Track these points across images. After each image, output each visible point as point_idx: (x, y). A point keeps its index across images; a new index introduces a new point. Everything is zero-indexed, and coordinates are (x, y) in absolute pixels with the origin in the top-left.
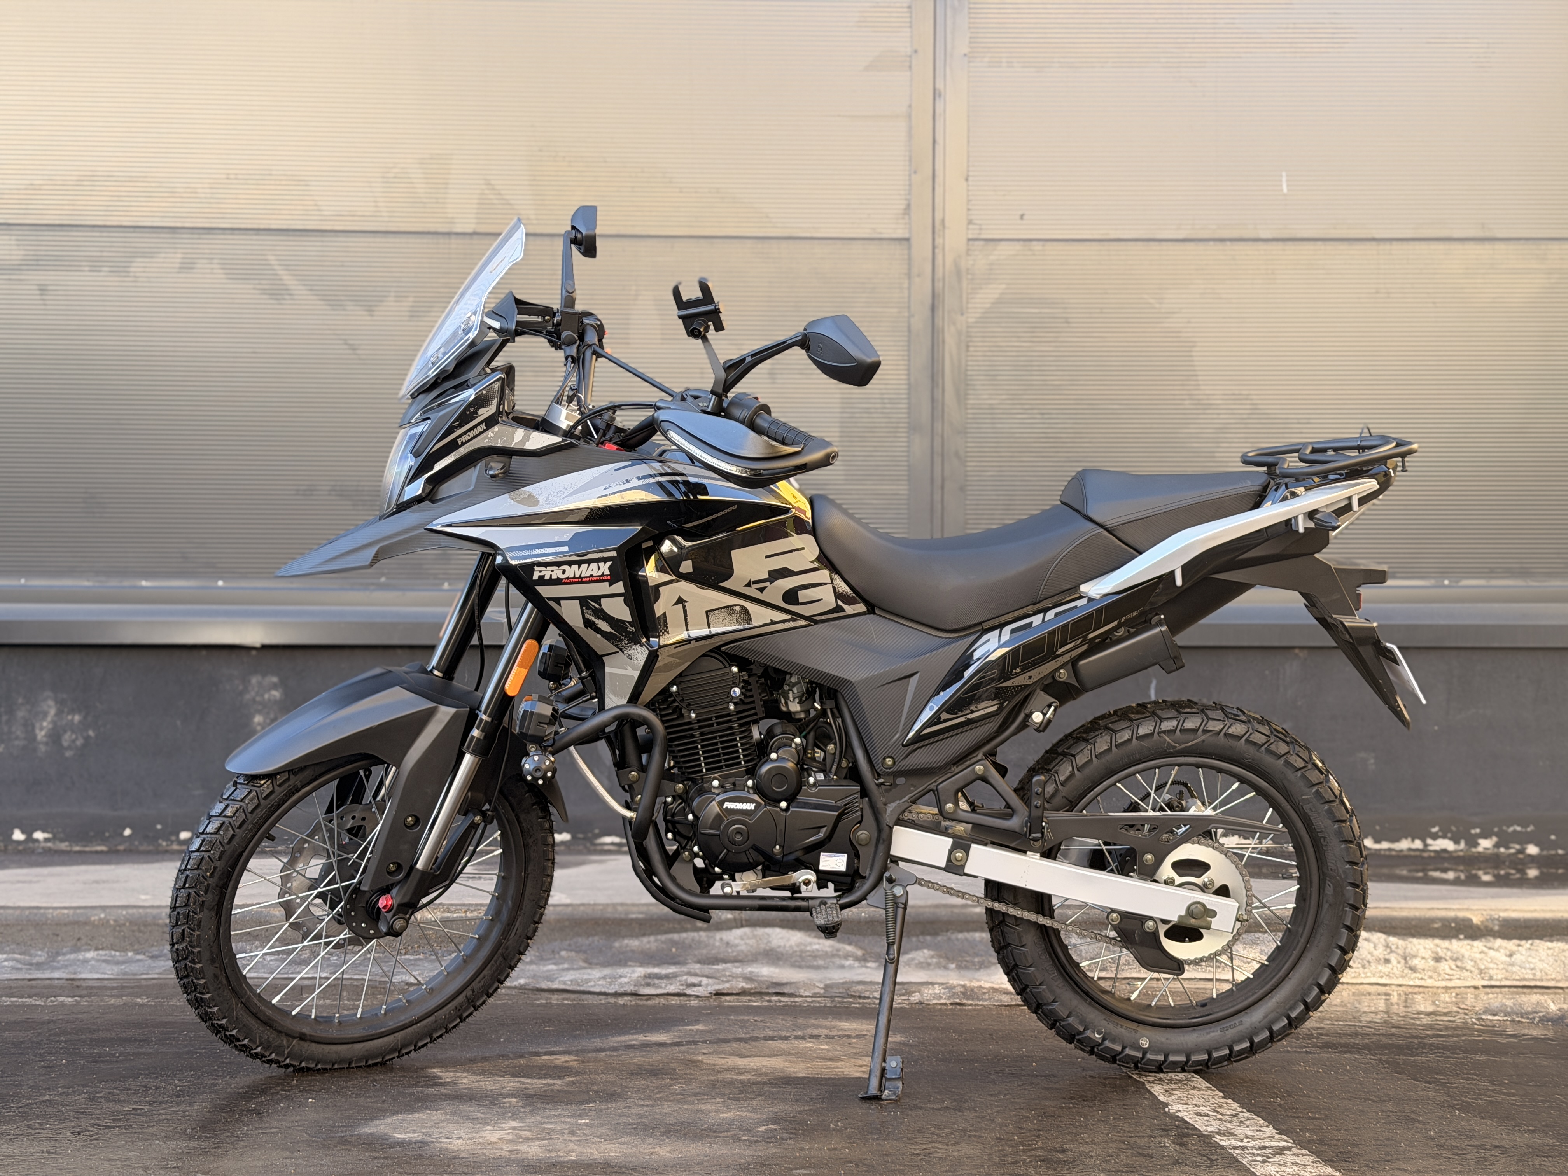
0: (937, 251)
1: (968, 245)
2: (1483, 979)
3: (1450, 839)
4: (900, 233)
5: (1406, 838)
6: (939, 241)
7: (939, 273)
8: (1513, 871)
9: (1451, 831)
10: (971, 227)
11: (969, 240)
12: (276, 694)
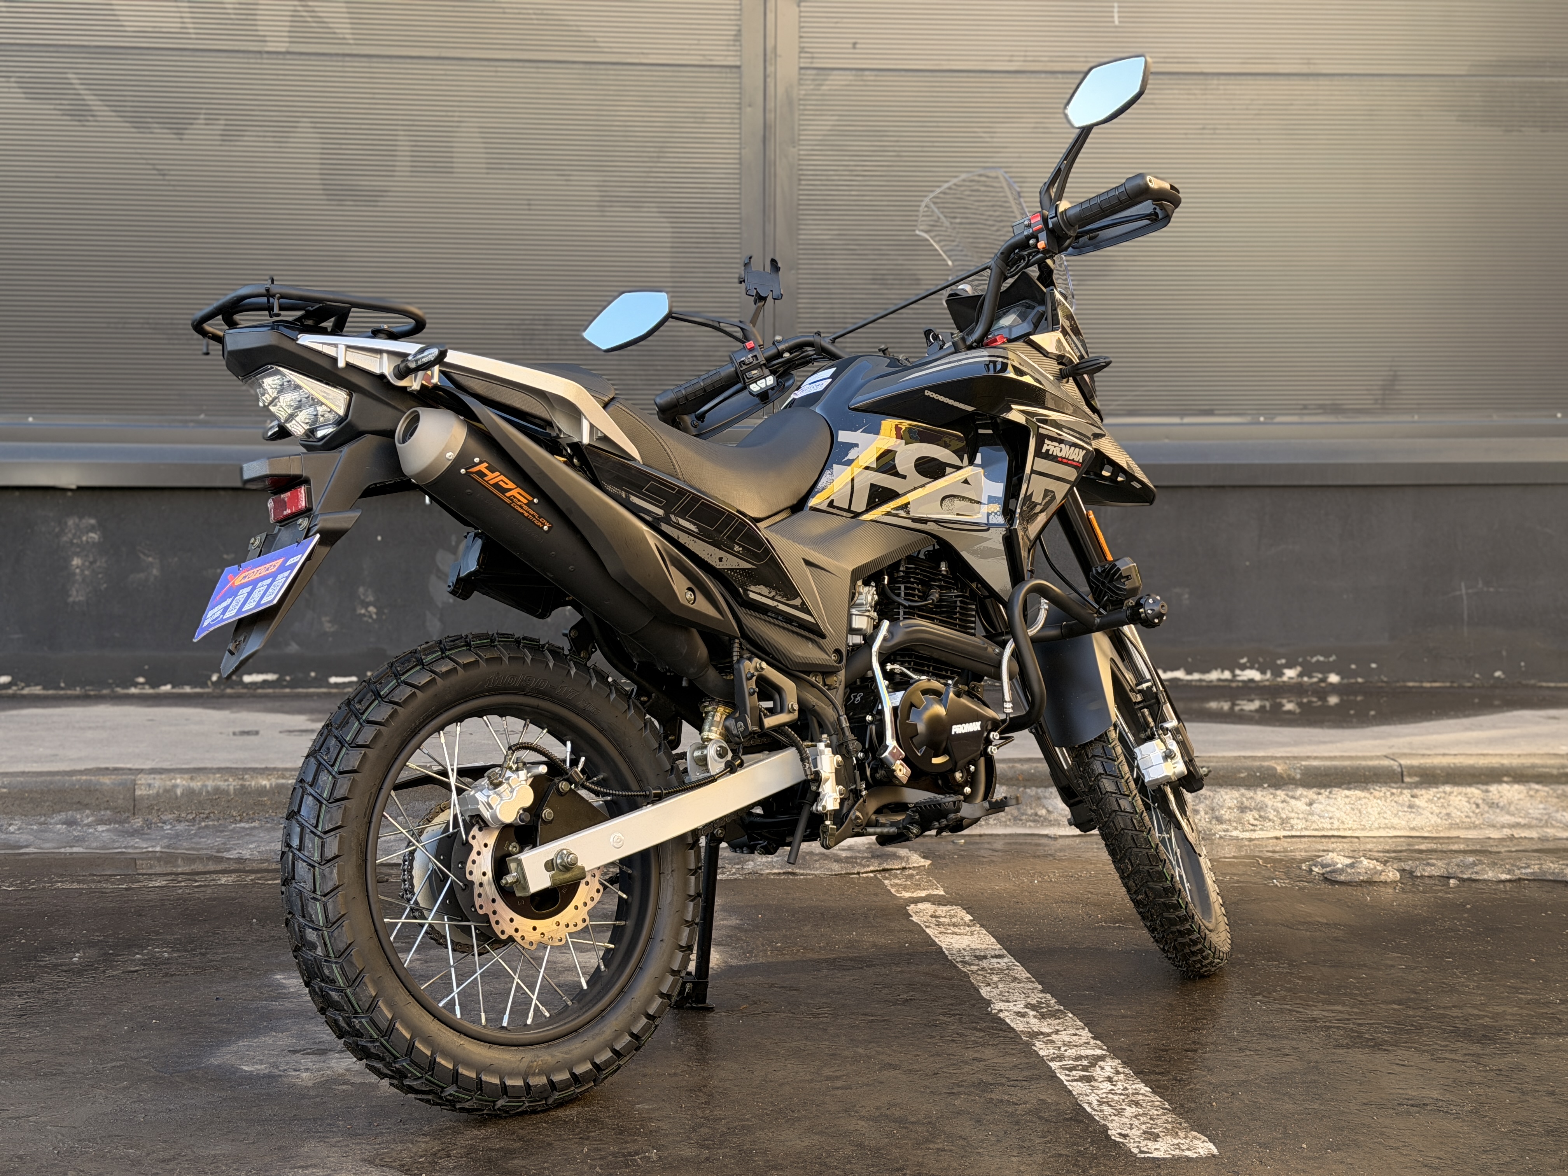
0: (768, 80)
1: (800, 74)
2: (1284, 830)
3: (1258, 669)
4: (731, 61)
5: (1216, 669)
6: (770, 69)
7: (771, 105)
8: (1315, 699)
9: (1259, 662)
10: (802, 55)
11: (801, 68)
12: (94, 536)
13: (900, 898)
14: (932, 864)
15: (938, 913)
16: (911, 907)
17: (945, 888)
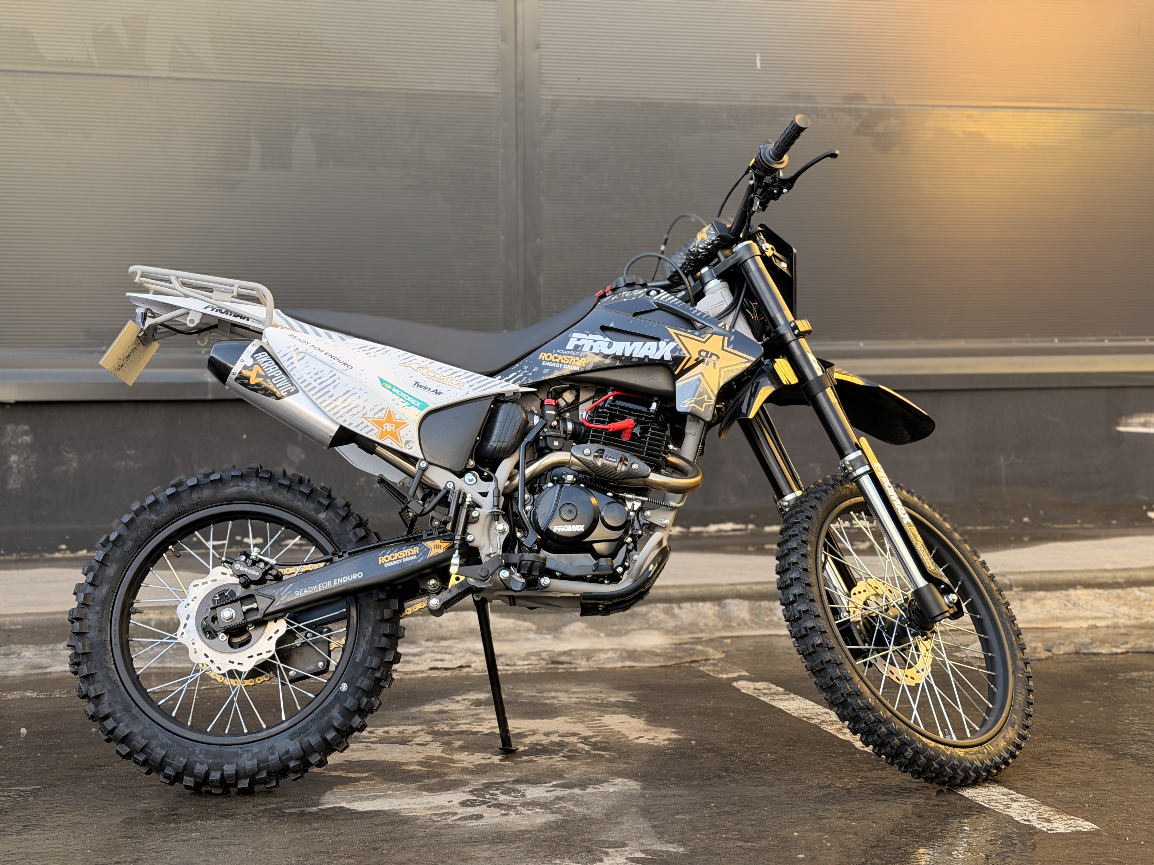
0: (519, 103)
4: (492, 90)
6: (520, 95)
7: (521, 121)
10: (543, 85)
12: (28, 439)
13: (721, 678)
14: (726, 656)
15: (758, 687)
16: (735, 684)
17: (747, 671)
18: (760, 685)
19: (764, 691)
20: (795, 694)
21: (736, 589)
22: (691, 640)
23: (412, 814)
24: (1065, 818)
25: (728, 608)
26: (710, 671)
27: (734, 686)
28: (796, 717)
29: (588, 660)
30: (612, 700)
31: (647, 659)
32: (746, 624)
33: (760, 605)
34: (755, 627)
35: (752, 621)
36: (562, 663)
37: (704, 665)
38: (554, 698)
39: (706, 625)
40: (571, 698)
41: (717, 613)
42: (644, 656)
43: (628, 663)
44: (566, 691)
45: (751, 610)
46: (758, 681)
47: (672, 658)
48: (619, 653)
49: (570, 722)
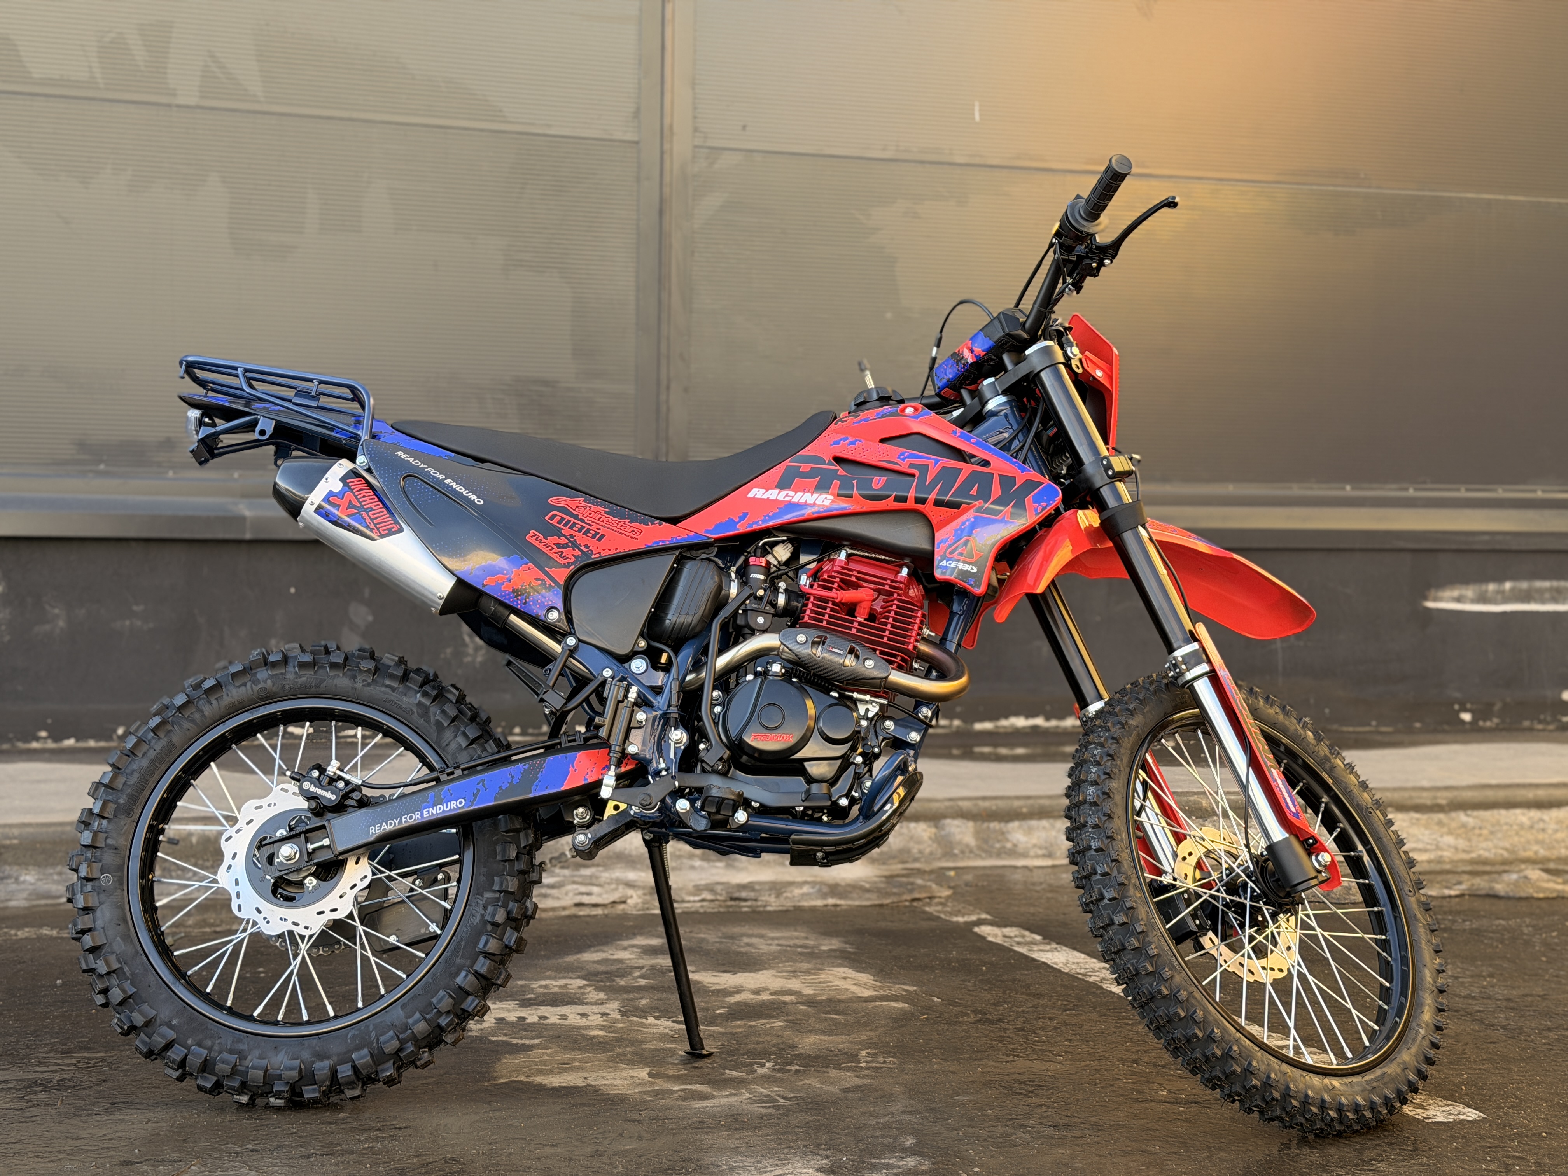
0: (665, 156)
1: (694, 151)
4: (630, 136)
6: (667, 146)
7: (667, 179)
10: (697, 134)
11: (696, 147)
13: (957, 922)
14: (954, 893)
15: (1007, 934)
16: (976, 929)
17: (988, 913)
18: (1008, 931)
19: (1017, 939)
20: (1058, 943)
21: (958, 806)
22: (904, 872)
23: (616, 1092)
24: (1440, 1103)
25: (947, 829)
26: (939, 912)
27: (976, 933)
28: (1067, 974)
29: (778, 895)
30: (824, 948)
31: (854, 895)
32: (971, 852)
33: (988, 828)
34: (984, 855)
35: (979, 848)
36: (745, 900)
37: (929, 905)
38: (748, 945)
39: (920, 852)
40: (770, 945)
41: (933, 836)
42: (850, 892)
43: (831, 901)
44: (762, 936)
45: (977, 834)
46: (1005, 926)
47: (888, 894)
48: (818, 887)
49: (779, 977)
